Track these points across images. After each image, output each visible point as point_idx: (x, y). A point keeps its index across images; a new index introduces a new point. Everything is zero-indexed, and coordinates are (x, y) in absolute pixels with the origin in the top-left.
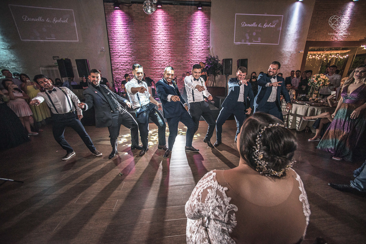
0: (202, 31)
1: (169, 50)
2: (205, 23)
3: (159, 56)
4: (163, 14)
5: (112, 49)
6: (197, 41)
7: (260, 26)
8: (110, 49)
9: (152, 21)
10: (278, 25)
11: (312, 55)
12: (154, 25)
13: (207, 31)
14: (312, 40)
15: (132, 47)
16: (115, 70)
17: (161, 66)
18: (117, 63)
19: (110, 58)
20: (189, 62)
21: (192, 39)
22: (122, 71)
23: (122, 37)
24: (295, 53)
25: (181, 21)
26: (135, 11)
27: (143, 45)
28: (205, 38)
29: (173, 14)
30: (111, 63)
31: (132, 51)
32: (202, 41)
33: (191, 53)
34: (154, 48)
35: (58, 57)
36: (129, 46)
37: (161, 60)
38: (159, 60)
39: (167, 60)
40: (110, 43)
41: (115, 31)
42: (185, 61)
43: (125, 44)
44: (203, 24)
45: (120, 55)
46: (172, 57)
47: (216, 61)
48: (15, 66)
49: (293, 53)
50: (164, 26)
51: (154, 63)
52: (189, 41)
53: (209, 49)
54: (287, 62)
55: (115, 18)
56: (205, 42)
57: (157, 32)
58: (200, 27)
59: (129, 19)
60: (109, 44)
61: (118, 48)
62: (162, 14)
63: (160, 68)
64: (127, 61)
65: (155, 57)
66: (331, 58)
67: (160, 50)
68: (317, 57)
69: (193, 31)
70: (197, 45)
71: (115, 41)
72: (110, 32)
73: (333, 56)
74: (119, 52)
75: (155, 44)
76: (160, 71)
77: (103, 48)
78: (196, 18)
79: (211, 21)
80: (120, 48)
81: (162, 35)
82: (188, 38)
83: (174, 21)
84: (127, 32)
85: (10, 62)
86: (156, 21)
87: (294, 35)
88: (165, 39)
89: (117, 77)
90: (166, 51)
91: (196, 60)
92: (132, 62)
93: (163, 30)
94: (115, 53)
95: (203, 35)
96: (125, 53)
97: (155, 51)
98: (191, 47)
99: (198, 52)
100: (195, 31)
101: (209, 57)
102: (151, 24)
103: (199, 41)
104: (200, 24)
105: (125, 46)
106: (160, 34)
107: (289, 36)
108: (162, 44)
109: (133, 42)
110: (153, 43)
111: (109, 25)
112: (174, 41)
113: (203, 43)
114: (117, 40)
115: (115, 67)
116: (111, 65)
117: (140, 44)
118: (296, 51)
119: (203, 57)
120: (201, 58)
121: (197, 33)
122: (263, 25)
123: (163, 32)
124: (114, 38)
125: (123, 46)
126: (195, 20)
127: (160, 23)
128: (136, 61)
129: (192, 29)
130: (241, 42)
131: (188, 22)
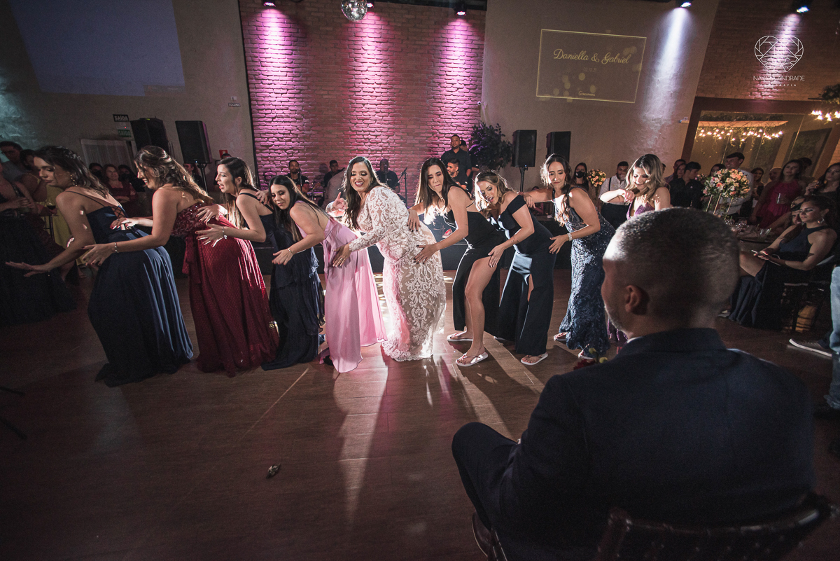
0: (465, 66)
1: (388, 107)
2: (472, 49)
3: (366, 121)
4: (377, 22)
5: (257, 101)
6: (452, 89)
7: (594, 59)
8: (250, 100)
9: (350, 38)
10: (635, 59)
11: (706, 129)
12: (354, 49)
13: (475, 67)
14: (707, 96)
15: (302, 98)
16: (261, 151)
17: (369, 144)
18: (268, 135)
19: (252, 122)
20: (434, 137)
21: (443, 85)
22: (280, 153)
23: (279, 73)
24: (670, 123)
25: (417, 42)
26: (312, 14)
27: (328, 94)
29: (399, 25)
30: (253, 133)
31: (303, 106)
32: (465, 90)
33: (440, 115)
34: (354, 101)
35: (127, 116)
36: (296, 96)
37: (369, 131)
38: (365, 129)
39: (384, 130)
40: (250, 86)
41: (264, 60)
42: (424, 135)
43: (288, 90)
44: (467, 50)
45: (274, 115)
46: (394, 123)
47: (496, 135)
48: (19, 133)
49: (665, 124)
50: (379, 53)
51: (355, 137)
52: (435, 89)
53: (479, 108)
54: (652, 143)
55: (263, 28)
56: (471, 91)
57: (361, 64)
58: (461, 58)
59: (298, 32)
60: (248, 88)
61: (270, 99)
62: (375, 24)
63: (367, 148)
64: (290, 130)
65: (355, 124)
66: (746, 136)
67: (369, 106)
68: (718, 133)
69: (443, 65)
70: (452, 97)
71: (264, 81)
72: (253, 61)
73: (751, 133)
74: (271, 110)
75: (357, 94)
77: (235, 98)
78: (453, 37)
79: (486, 44)
80: (274, 99)
81: (374, 73)
82: (434, 82)
83: (402, 40)
84: (292, 63)
85: (6, 124)
86: (361, 39)
87: (668, 81)
88: (381, 81)
89: (266, 166)
90: (382, 110)
91: (449, 132)
92: (303, 133)
93: (375, 61)
94: (262, 110)
95: (468, 75)
96: (286, 112)
97: (357, 109)
98: (439, 102)
99: (455, 113)
100: (448, 65)
101: (480, 127)
102: (349, 45)
103: (458, 89)
104: (461, 49)
105: (287, 95)
106: (369, 69)
107: (657, 85)
108: (372, 92)
109: (305, 87)
110: (351, 89)
111: (250, 45)
112: (400, 87)
113: (466, 94)
114: (267, 81)
115: (263, 143)
116: (253, 138)
117: (322, 93)
118: (672, 120)
119: (466, 125)
120: (462, 128)
121: (454, 69)
122: (601, 57)
123: (376, 65)
124: (261, 76)
125: (282, 94)
126: (450, 40)
127: (369, 43)
128: (313, 130)
129: (443, 61)
130: (551, 95)
131: (434, 44)
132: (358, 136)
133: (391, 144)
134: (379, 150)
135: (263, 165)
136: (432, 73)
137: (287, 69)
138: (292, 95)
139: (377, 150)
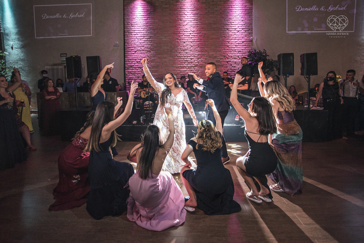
0: (242, 19)
1: (198, 43)
2: (246, 10)
3: (185, 51)
5: (128, 43)
6: (235, 32)
7: (322, 9)
8: (124, 43)
9: (178, 10)
12: (180, 15)
13: (248, 19)
15: (151, 41)
16: (128, 69)
17: (187, 63)
18: (132, 60)
19: (124, 54)
20: (225, 58)
21: (229, 30)
22: (137, 70)
23: (140, 29)
25: (216, 9)
27: (165, 38)
28: (247, 27)
29: (204, 1)
30: (125, 59)
31: (151, 45)
32: (242, 31)
33: (228, 46)
34: (179, 41)
35: (66, 54)
36: (148, 40)
37: (187, 56)
38: (185, 55)
39: (196, 55)
40: (126, 36)
41: (133, 23)
42: (219, 57)
43: (144, 37)
44: (243, 11)
45: (136, 50)
46: (201, 51)
47: (264, 56)
50: (193, 15)
51: (179, 60)
52: (225, 32)
53: (251, 41)
55: (134, 9)
56: (247, 32)
57: (184, 22)
58: (240, 15)
59: (151, 9)
60: (124, 37)
61: (135, 42)
62: (191, 2)
63: (186, 65)
65: (180, 53)
67: (187, 43)
69: (229, 19)
70: (235, 36)
71: (132, 34)
72: (128, 24)
74: (135, 47)
75: (181, 37)
76: (186, 69)
77: (117, 43)
78: (234, 4)
79: (254, 7)
80: (137, 42)
81: (190, 26)
82: (224, 28)
83: (206, 9)
84: (147, 24)
85: (18, 61)
86: (183, 9)
88: (194, 30)
89: (130, 77)
90: (195, 45)
91: (234, 55)
92: (151, 59)
93: (191, 20)
94: (130, 47)
95: (244, 23)
96: (142, 48)
97: (181, 45)
98: (228, 39)
99: (237, 45)
100: (232, 19)
101: (253, 51)
102: (177, 13)
103: (238, 31)
104: (240, 11)
105: (144, 40)
106: (188, 24)
108: (189, 36)
109: (153, 35)
110: (177, 35)
111: (127, 17)
112: (205, 32)
113: (243, 34)
114: (134, 34)
115: (129, 65)
116: (125, 62)
117: (162, 37)
119: (244, 51)
120: (241, 53)
121: (236, 21)
122: (327, 8)
123: (192, 22)
124: (131, 31)
125: (141, 39)
126: (232, 6)
127: (188, 11)
128: (156, 57)
129: (229, 17)
130: (296, 31)
131: (224, 9)
132: (181, 59)
133: (200, 63)
134: (192, 67)
135: (129, 76)
136: (223, 24)
137: (144, 27)
138: (146, 40)
139: (191, 67)
